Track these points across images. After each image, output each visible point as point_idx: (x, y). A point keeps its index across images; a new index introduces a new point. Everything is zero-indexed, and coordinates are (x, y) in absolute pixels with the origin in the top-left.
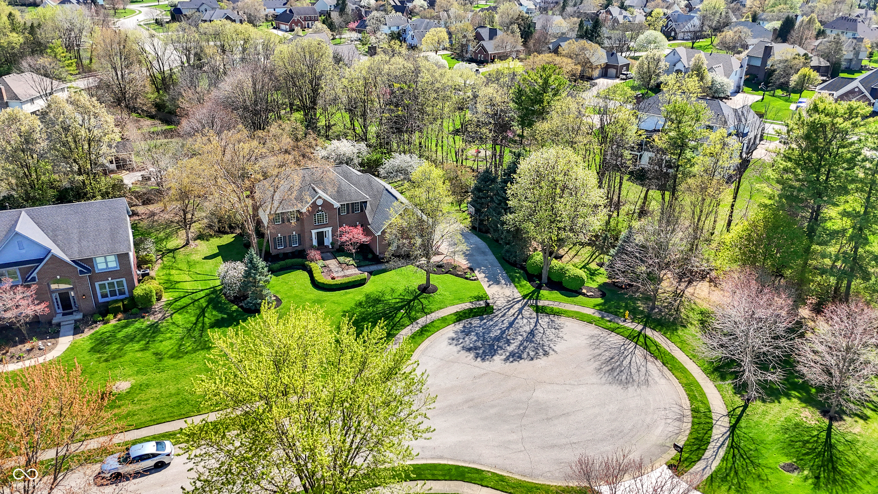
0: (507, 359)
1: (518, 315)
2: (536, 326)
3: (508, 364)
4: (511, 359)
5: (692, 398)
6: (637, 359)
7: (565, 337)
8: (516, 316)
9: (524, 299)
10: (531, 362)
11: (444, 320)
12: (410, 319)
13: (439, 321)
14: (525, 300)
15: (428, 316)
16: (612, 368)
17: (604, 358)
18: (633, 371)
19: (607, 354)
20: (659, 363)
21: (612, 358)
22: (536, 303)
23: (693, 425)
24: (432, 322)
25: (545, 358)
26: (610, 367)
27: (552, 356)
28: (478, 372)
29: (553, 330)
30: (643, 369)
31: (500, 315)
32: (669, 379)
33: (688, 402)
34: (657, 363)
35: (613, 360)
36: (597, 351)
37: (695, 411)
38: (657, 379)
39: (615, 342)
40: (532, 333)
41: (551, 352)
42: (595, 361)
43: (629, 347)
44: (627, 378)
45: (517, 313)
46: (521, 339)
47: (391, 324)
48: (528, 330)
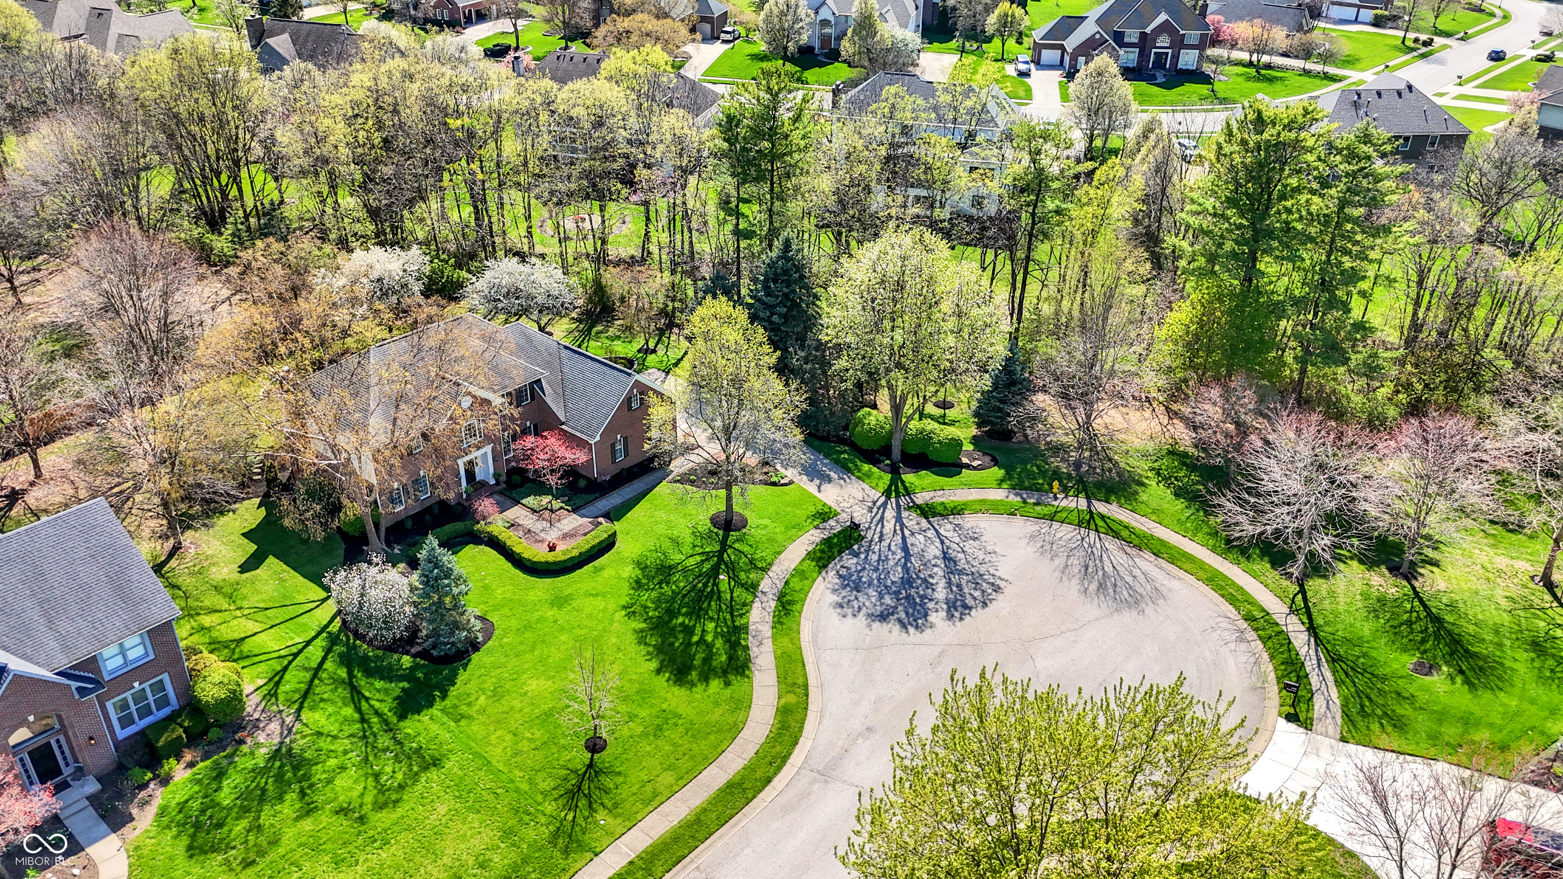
0: (950, 617)
1: (902, 530)
2: (942, 542)
3: (958, 624)
4: (957, 615)
5: (1232, 600)
6: (1117, 557)
7: (999, 551)
8: (899, 532)
9: (888, 497)
10: (987, 610)
11: (798, 573)
12: (747, 589)
13: (795, 580)
14: (893, 500)
15: (770, 573)
16: (1100, 584)
17: (1076, 570)
18: (1129, 579)
19: (1075, 561)
20: (1149, 556)
21: (1086, 567)
22: (913, 500)
23: (1264, 643)
24: (787, 583)
25: (1000, 597)
26: (1095, 583)
27: (1008, 590)
28: (927, 652)
29: (971, 542)
30: (1137, 572)
31: (876, 539)
32: (1180, 579)
33: (1230, 607)
34: (1146, 557)
35: (1090, 570)
36: (1059, 561)
37: (1249, 618)
38: (1166, 582)
39: (1069, 536)
40: (947, 557)
41: (1002, 584)
42: (1069, 579)
43: (1092, 539)
44: (1130, 595)
45: (898, 528)
46: (941, 573)
47: (724, 607)
48: (938, 553)
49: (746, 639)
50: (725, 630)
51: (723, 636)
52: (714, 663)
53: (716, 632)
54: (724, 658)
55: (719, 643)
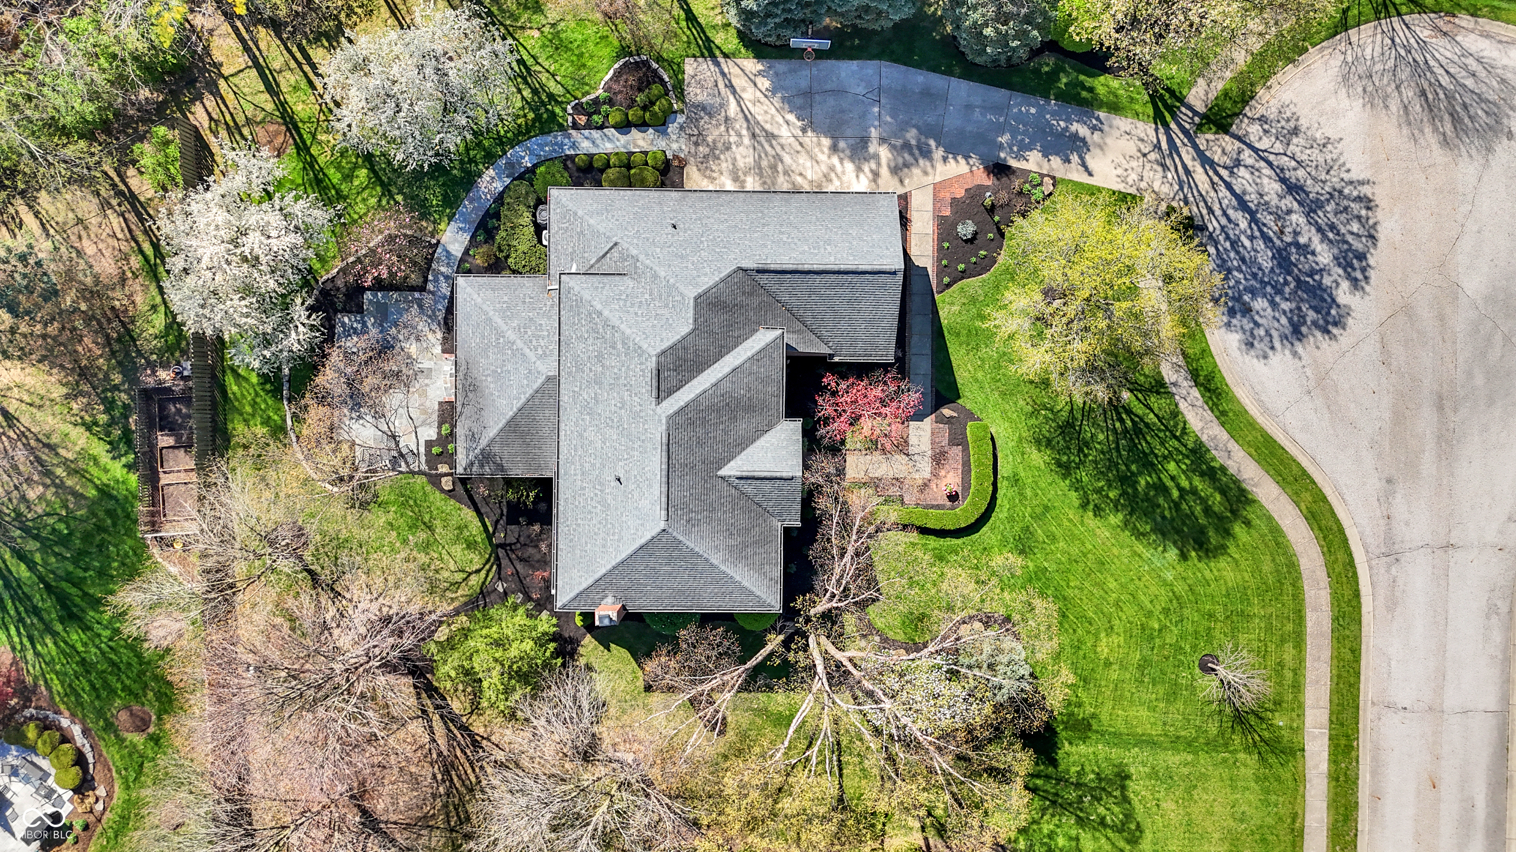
0: (1355, 283)
2: (1270, 164)
3: (1367, 288)
4: (1358, 275)
6: (1441, 50)
7: (1333, 135)
8: (1216, 179)
9: (1166, 125)
10: (1379, 244)
12: (1158, 393)
14: (1173, 126)
16: (1451, 115)
17: (1418, 108)
18: (1469, 83)
19: (1409, 93)
20: (1464, 20)
21: (1423, 93)
22: (1195, 113)
26: (1447, 117)
27: (1380, 194)
28: (1370, 349)
29: (1295, 140)
30: (1471, 63)
31: (1204, 212)
34: (1463, 24)
35: (1430, 96)
36: (1394, 105)
38: (1505, 61)
39: (1378, 49)
40: (1293, 188)
41: (1366, 190)
42: (1422, 131)
43: (1401, 34)
44: (1486, 112)
45: (1211, 173)
46: (1302, 220)
47: (1161, 435)
48: (1277, 187)
49: (1213, 459)
50: (1187, 461)
51: (1194, 471)
52: (1216, 509)
53: (1184, 472)
54: (1218, 497)
55: (1197, 482)
